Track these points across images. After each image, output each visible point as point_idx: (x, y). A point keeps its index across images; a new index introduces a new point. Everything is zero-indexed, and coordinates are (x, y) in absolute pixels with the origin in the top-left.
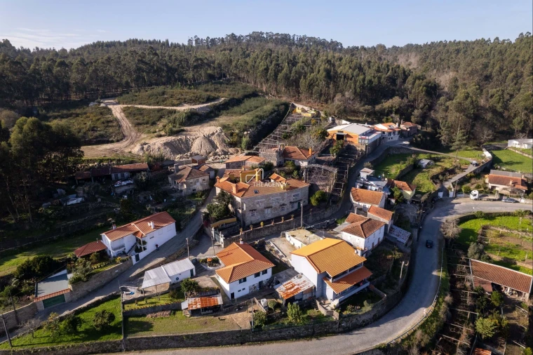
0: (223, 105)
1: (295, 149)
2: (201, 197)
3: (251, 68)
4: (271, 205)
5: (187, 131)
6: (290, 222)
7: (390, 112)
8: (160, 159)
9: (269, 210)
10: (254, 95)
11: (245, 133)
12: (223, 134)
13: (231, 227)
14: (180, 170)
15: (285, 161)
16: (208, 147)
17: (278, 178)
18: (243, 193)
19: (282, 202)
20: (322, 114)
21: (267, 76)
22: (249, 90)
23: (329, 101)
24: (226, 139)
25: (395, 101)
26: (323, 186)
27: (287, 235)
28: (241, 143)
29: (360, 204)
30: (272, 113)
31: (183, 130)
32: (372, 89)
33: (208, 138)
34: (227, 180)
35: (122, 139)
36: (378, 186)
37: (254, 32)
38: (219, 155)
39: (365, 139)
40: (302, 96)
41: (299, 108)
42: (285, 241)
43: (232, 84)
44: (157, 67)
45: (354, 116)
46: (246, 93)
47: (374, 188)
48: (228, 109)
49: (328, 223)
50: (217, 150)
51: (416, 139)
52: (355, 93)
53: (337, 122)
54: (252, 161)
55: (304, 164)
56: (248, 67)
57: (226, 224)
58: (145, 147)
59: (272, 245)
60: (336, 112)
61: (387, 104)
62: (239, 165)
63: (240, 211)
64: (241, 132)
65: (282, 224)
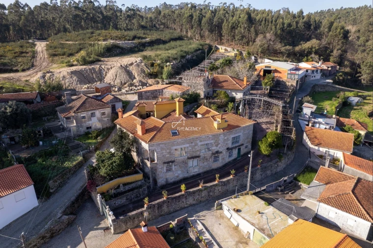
0: (148, 43)
1: (226, 77)
2: (96, 138)
3: (178, 17)
4: (198, 154)
5: (103, 61)
6: (228, 181)
7: (310, 53)
8: (59, 88)
9: (195, 160)
10: (180, 38)
11: (168, 64)
12: (143, 64)
13: (132, 190)
14: (73, 100)
15: (214, 91)
16: (124, 77)
17: (208, 112)
18: (152, 134)
19: (214, 149)
20: (245, 54)
21: (191, 22)
22: (175, 35)
23: (251, 43)
24: (146, 70)
25: (313, 43)
26: (267, 123)
27: (225, 208)
28: (162, 73)
29: (321, 149)
30: (197, 50)
31: (100, 61)
32: (290, 33)
33: (126, 69)
34: (134, 114)
35: (28, 69)
36: (328, 124)
37: (181, 3)
38: (136, 86)
39: (295, 74)
40: (225, 38)
41: (222, 49)
42: (222, 217)
43: (161, 31)
44: (93, 14)
45: (274, 56)
46: (172, 37)
47: (323, 127)
48: (153, 46)
49: (285, 181)
50: (135, 81)
51: (338, 78)
52: (276, 34)
53: (259, 61)
54: (173, 91)
55: (239, 96)
56: (175, 16)
57: (125, 185)
58: (48, 75)
59: (200, 227)
60: (260, 50)
61: (306, 45)
62: (155, 95)
63: (148, 163)
64: (162, 62)
65: (216, 185)
